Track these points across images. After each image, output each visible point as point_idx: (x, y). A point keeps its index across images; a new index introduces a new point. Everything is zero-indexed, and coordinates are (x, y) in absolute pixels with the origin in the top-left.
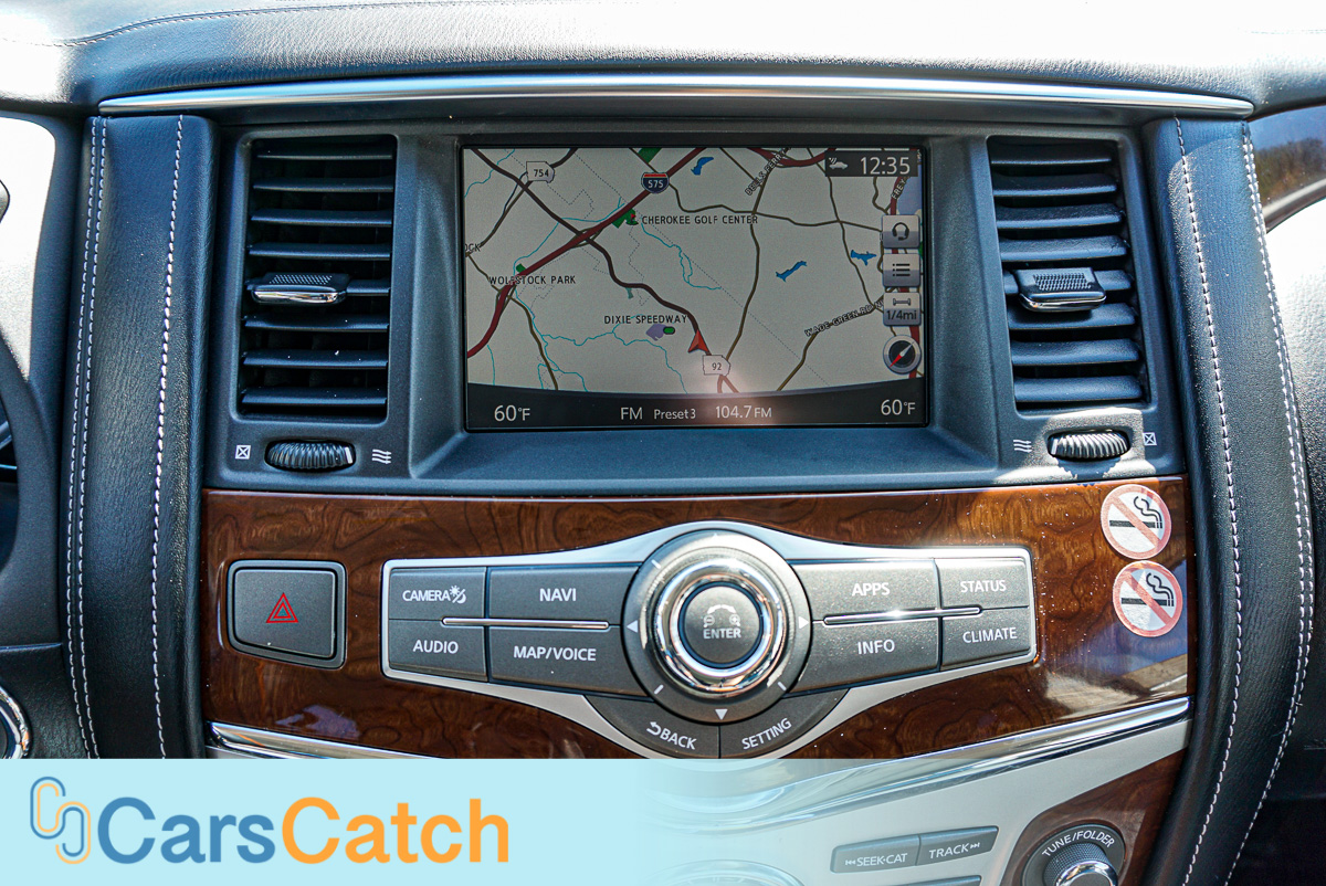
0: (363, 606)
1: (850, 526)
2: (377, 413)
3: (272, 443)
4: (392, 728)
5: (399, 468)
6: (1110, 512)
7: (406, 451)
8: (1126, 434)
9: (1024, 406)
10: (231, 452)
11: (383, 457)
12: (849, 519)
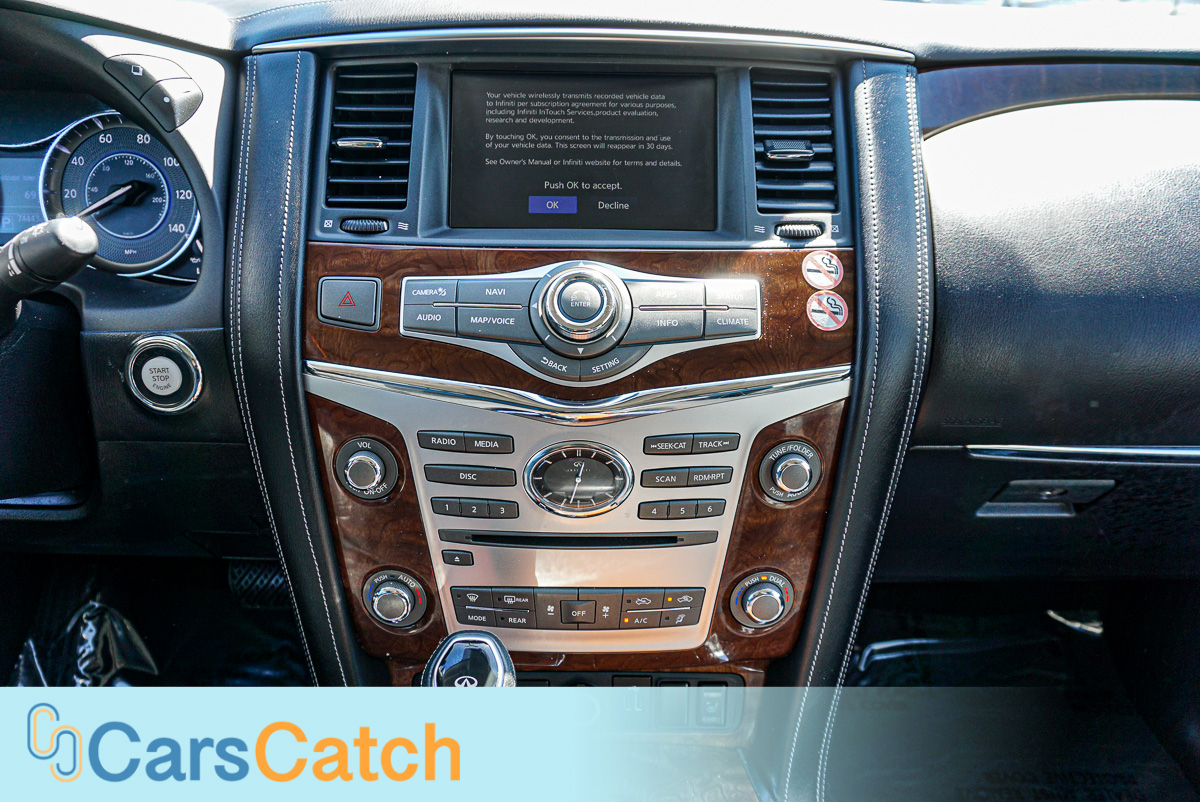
0: (391, 300)
1: (658, 266)
2: (402, 206)
3: (344, 220)
4: (404, 362)
5: (412, 232)
6: (807, 264)
7: (417, 223)
8: (821, 226)
9: (762, 210)
10: (322, 223)
11: (404, 226)
12: (657, 262)
